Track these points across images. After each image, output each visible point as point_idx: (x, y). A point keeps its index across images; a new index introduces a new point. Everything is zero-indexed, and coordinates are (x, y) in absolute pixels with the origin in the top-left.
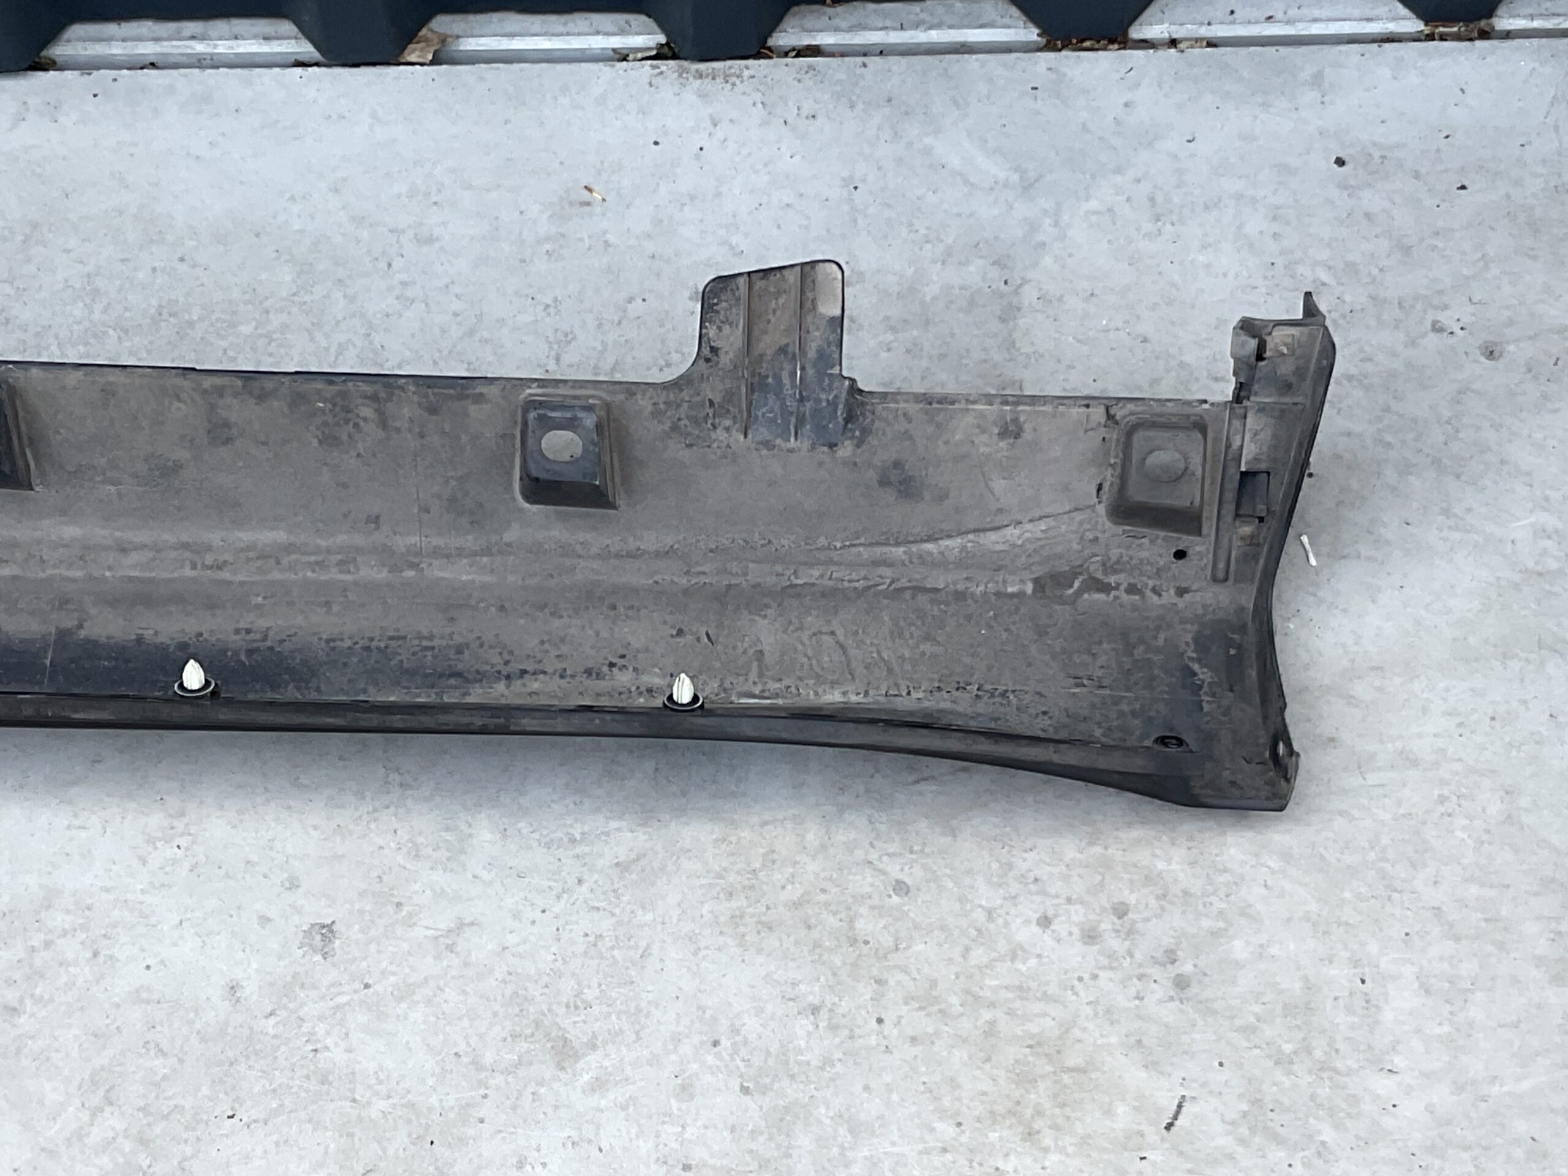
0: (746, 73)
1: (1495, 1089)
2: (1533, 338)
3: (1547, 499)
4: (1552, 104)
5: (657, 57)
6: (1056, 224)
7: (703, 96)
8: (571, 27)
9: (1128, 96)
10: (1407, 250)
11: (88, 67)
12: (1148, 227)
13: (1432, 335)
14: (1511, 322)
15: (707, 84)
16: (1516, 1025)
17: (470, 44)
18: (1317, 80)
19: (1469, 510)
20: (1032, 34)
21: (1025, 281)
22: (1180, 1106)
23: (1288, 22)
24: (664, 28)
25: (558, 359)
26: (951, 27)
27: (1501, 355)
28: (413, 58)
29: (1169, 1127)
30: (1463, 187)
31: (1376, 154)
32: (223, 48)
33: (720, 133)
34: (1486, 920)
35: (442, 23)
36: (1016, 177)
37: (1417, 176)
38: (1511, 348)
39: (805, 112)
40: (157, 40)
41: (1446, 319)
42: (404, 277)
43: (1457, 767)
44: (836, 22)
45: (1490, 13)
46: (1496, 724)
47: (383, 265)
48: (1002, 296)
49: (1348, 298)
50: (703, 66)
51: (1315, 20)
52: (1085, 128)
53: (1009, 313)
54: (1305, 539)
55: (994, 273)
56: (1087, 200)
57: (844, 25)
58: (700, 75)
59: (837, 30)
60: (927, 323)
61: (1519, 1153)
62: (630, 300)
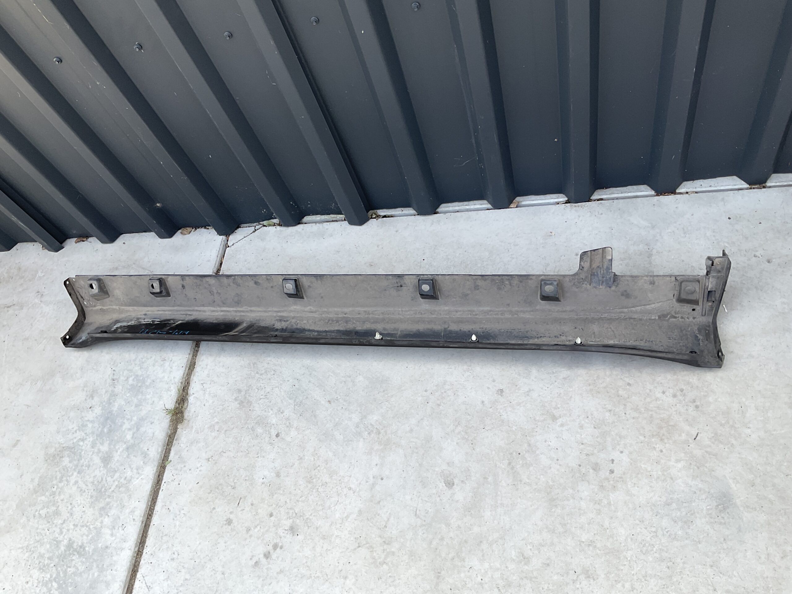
0: (586, 205)
1: (775, 433)
2: (780, 258)
3: (784, 295)
4: (782, 203)
5: (566, 203)
6: (660, 235)
7: (576, 211)
8: (546, 198)
9: (677, 206)
10: (747, 238)
11: (445, 212)
12: (683, 235)
13: (754, 258)
14: (774, 254)
15: (577, 208)
16: (780, 418)
17: (524, 203)
18: (723, 199)
19: (765, 298)
20: (653, 193)
21: (653, 248)
22: (697, 434)
23: (715, 187)
24: (567, 196)
25: (546, 269)
26: (633, 192)
27: (772, 262)
28: (512, 207)
29: (695, 439)
30: (760, 223)
31: (738, 216)
32: (472, 207)
33: (580, 219)
34: (772, 393)
35: (518, 199)
36: (650, 225)
37: (748, 221)
38: (774, 260)
39: (600, 213)
40: (459, 206)
41: (758, 254)
42: (511, 253)
43: (764, 358)
44: (606, 193)
45: (765, 182)
46: (773, 348)
47: (507, 251)
48: (648, 252)
49: (733, 250)
50: (576, 204)
51: (721, 186)
52: (666, 213)
53: (650, 256)
54: (724, 306)
55: (646, 247)
56: (668, 229)
57: (608, 193)
58: (575, 206)
59: (607, 194)
60: (630, 259)
61: (781, 447)
62: (561, 256)
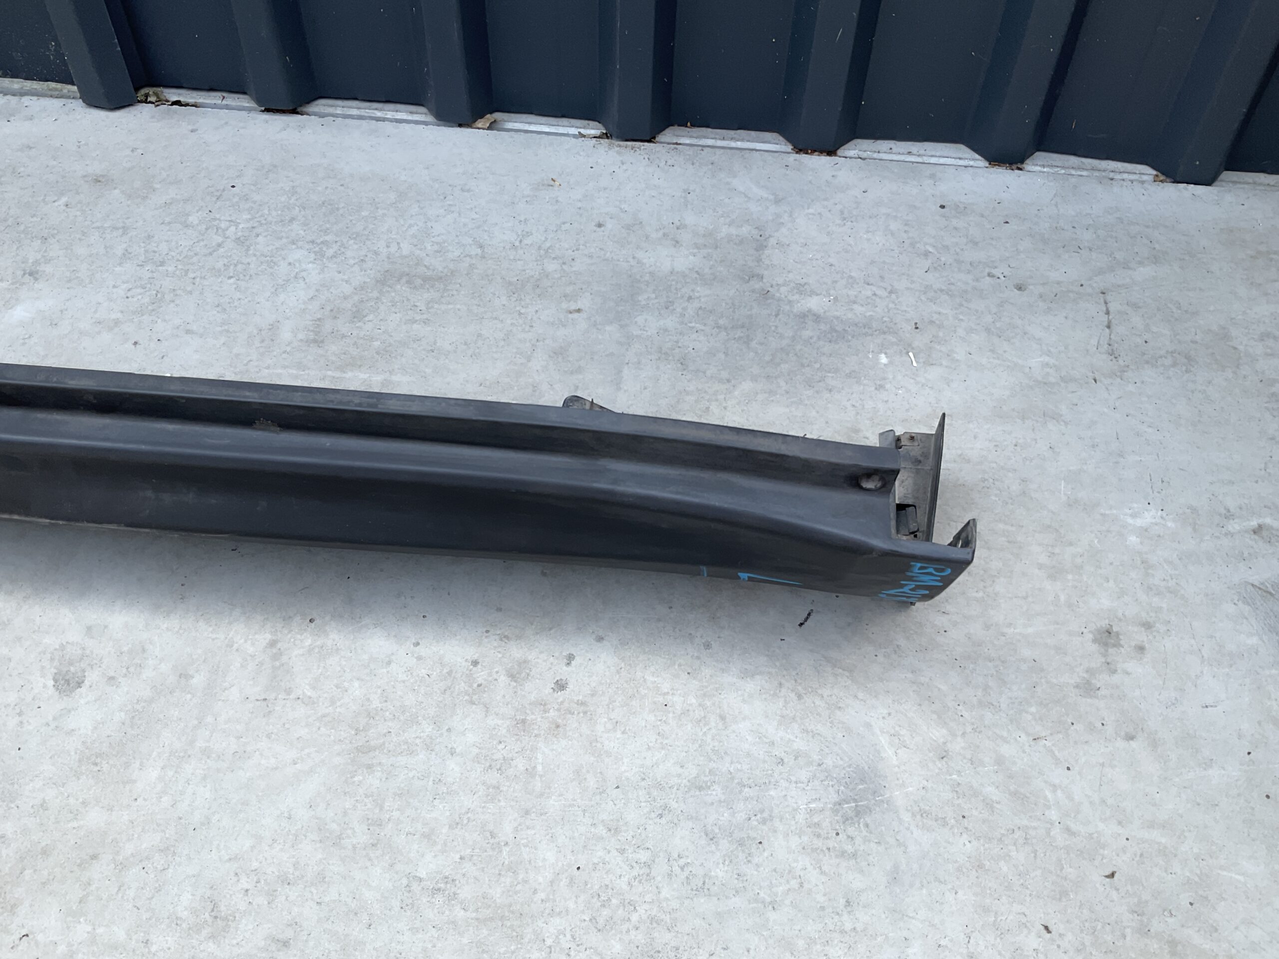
0: (642, 147)
1: (1010, 631)
2: (1044, 284)
3: (1049, 351)
4: (1055, 196)
5: (599, 137)
6: (791, 216)
7: (618, 153)
8: (560, 123)
9: (834, 173)
10: (976, 244)
11: (322, 116)
12: (838, 222)
13: (987, 278)
14: (1031, 277)
15: (623, 150)
16: (1025, 598)
17: (510, 125)
18: (932, 176)
19: (1005, 352)
20: (789, 148)
21: (770, 236)
22: (809, 614)
23: (919, 156)
24: (606, 128)
25: (521, 241)
26: (748, 141)
27: (1025, 290)
28: (480, 125)
29: (801, 624)
30: (1007, 222)
31: (962, 206)
32: (389, 115)
33: (624, 167)
34: (1009, 542)
35: (498, 116)
36: (771, 197)
37: (982, 216)
38: (1031, 287)
39: (669, 163)
40: (359, 108)
41: (996, 272)
42: (451, 203)
43: (994, 465)
44: (691, 134)
45: (1022, 162)
46: (1018, 448)
47: (442, 197)
48: (758, 240)
49: (943, 259)
50: (622, 143)
51: (932, 156)
52: (810, 182)
53: (761, 247)
54: (911, 354)
55: (755, 232)
56: (808, 208)
57: (695, 135)
58: (620, 146)
59: (691, 137)
60: (716, 247)
61: (1024, 667)
62: (564, 223)
